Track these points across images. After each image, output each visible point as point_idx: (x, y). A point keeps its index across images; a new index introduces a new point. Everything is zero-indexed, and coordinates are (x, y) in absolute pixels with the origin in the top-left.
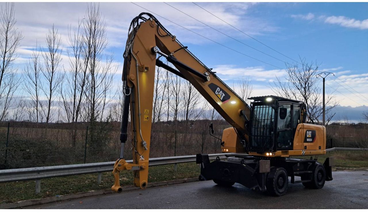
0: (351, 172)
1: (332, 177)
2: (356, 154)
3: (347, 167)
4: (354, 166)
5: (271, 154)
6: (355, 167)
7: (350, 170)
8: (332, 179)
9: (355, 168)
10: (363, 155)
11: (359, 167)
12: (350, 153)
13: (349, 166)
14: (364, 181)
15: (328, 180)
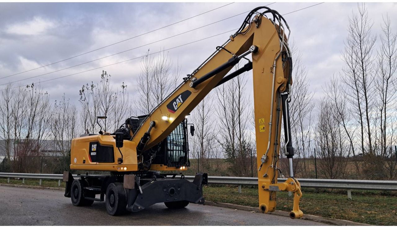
5: (184, 168)
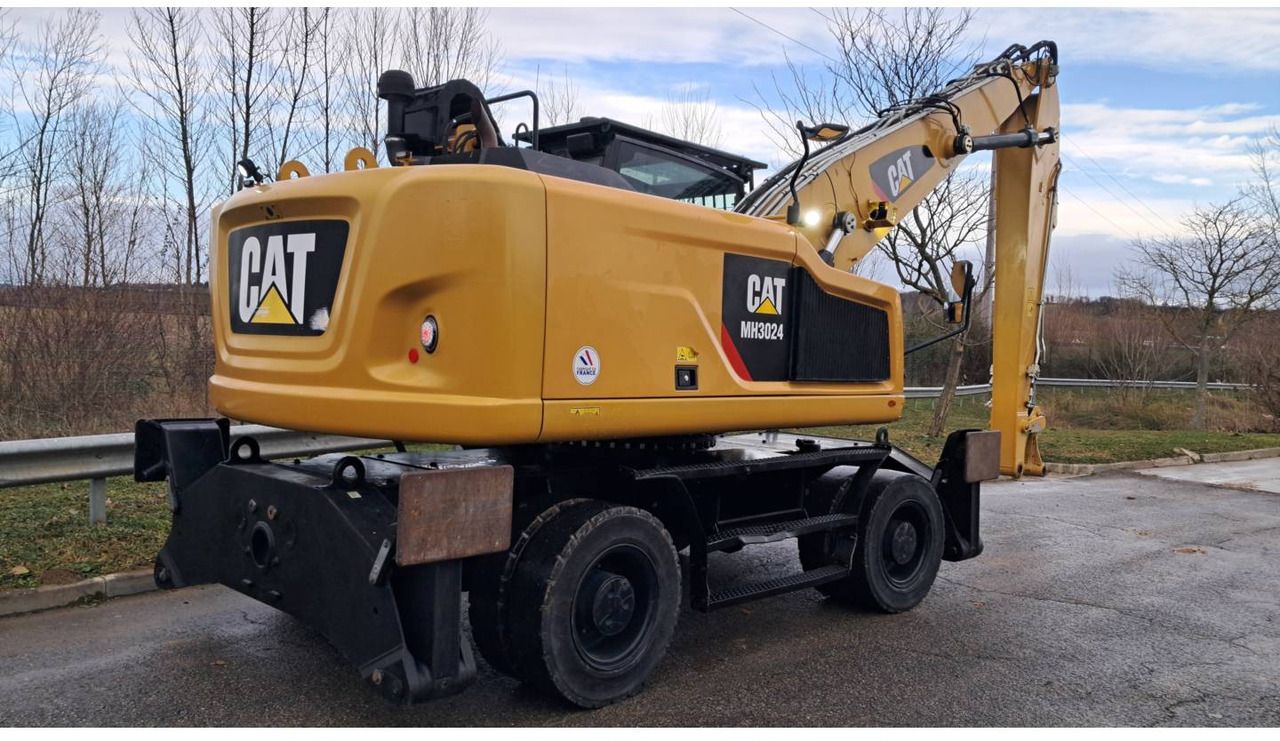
0: (1076, 483)
1: (981, 534)
2: (1091, 402)
3: (1058, 459)
4: (1090, 454)
6: (1092, 461)
7: (1071, 473)
8: (977, 550)
9: (1091, 467)
10: (1116, 405)
11: (1108, 461)
12: (1070, 397)
13: (1068, 455)
14: (1138, 544)
15: (955, 556)
